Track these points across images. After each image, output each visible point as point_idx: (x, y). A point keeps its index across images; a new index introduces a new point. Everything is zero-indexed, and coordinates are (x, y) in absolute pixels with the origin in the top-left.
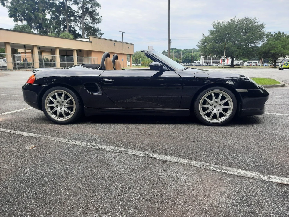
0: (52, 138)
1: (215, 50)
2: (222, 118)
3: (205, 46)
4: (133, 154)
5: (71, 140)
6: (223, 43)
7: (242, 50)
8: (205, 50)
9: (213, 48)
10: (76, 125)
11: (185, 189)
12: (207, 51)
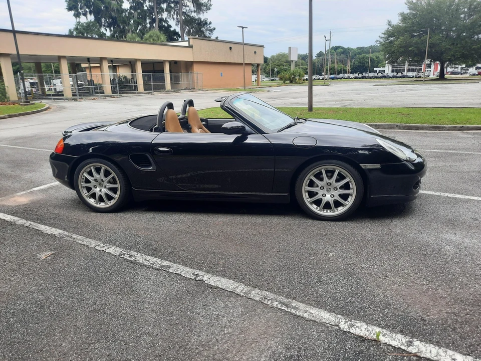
0: (79, 239)
1: (410, 49)
2: (340, 208)
3: (391, 42)
4: (177, 272)
5: (104, 243)
6: (425, 36)
7: (459, 47)
8: (390, 50)
9: (406, 46)
10: (122, 214)
11: (217, 339)
12: (394, 52)
